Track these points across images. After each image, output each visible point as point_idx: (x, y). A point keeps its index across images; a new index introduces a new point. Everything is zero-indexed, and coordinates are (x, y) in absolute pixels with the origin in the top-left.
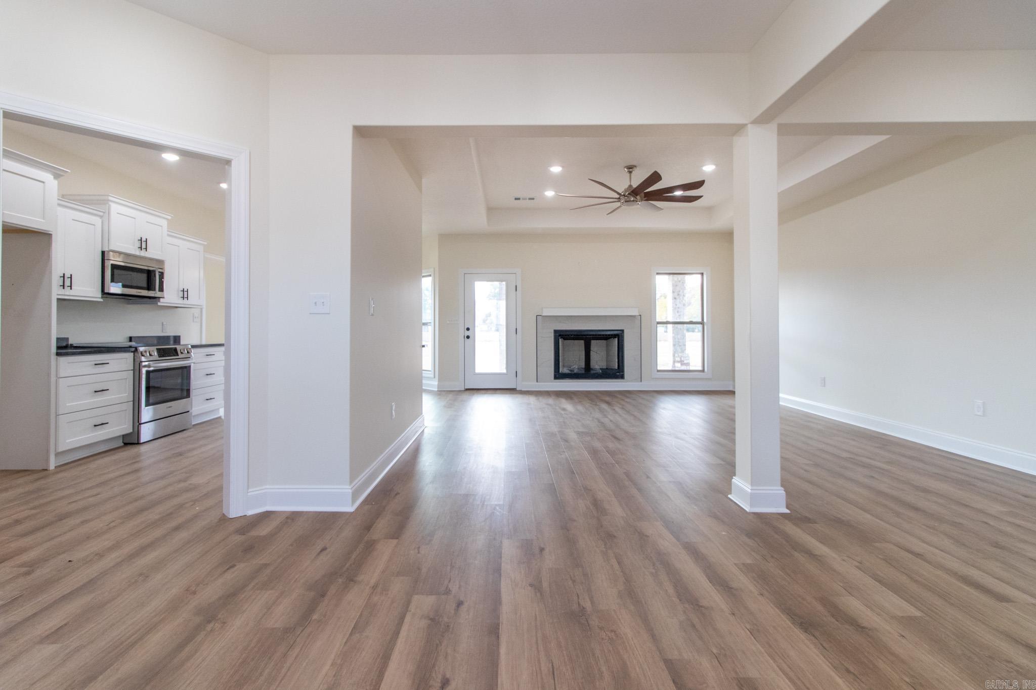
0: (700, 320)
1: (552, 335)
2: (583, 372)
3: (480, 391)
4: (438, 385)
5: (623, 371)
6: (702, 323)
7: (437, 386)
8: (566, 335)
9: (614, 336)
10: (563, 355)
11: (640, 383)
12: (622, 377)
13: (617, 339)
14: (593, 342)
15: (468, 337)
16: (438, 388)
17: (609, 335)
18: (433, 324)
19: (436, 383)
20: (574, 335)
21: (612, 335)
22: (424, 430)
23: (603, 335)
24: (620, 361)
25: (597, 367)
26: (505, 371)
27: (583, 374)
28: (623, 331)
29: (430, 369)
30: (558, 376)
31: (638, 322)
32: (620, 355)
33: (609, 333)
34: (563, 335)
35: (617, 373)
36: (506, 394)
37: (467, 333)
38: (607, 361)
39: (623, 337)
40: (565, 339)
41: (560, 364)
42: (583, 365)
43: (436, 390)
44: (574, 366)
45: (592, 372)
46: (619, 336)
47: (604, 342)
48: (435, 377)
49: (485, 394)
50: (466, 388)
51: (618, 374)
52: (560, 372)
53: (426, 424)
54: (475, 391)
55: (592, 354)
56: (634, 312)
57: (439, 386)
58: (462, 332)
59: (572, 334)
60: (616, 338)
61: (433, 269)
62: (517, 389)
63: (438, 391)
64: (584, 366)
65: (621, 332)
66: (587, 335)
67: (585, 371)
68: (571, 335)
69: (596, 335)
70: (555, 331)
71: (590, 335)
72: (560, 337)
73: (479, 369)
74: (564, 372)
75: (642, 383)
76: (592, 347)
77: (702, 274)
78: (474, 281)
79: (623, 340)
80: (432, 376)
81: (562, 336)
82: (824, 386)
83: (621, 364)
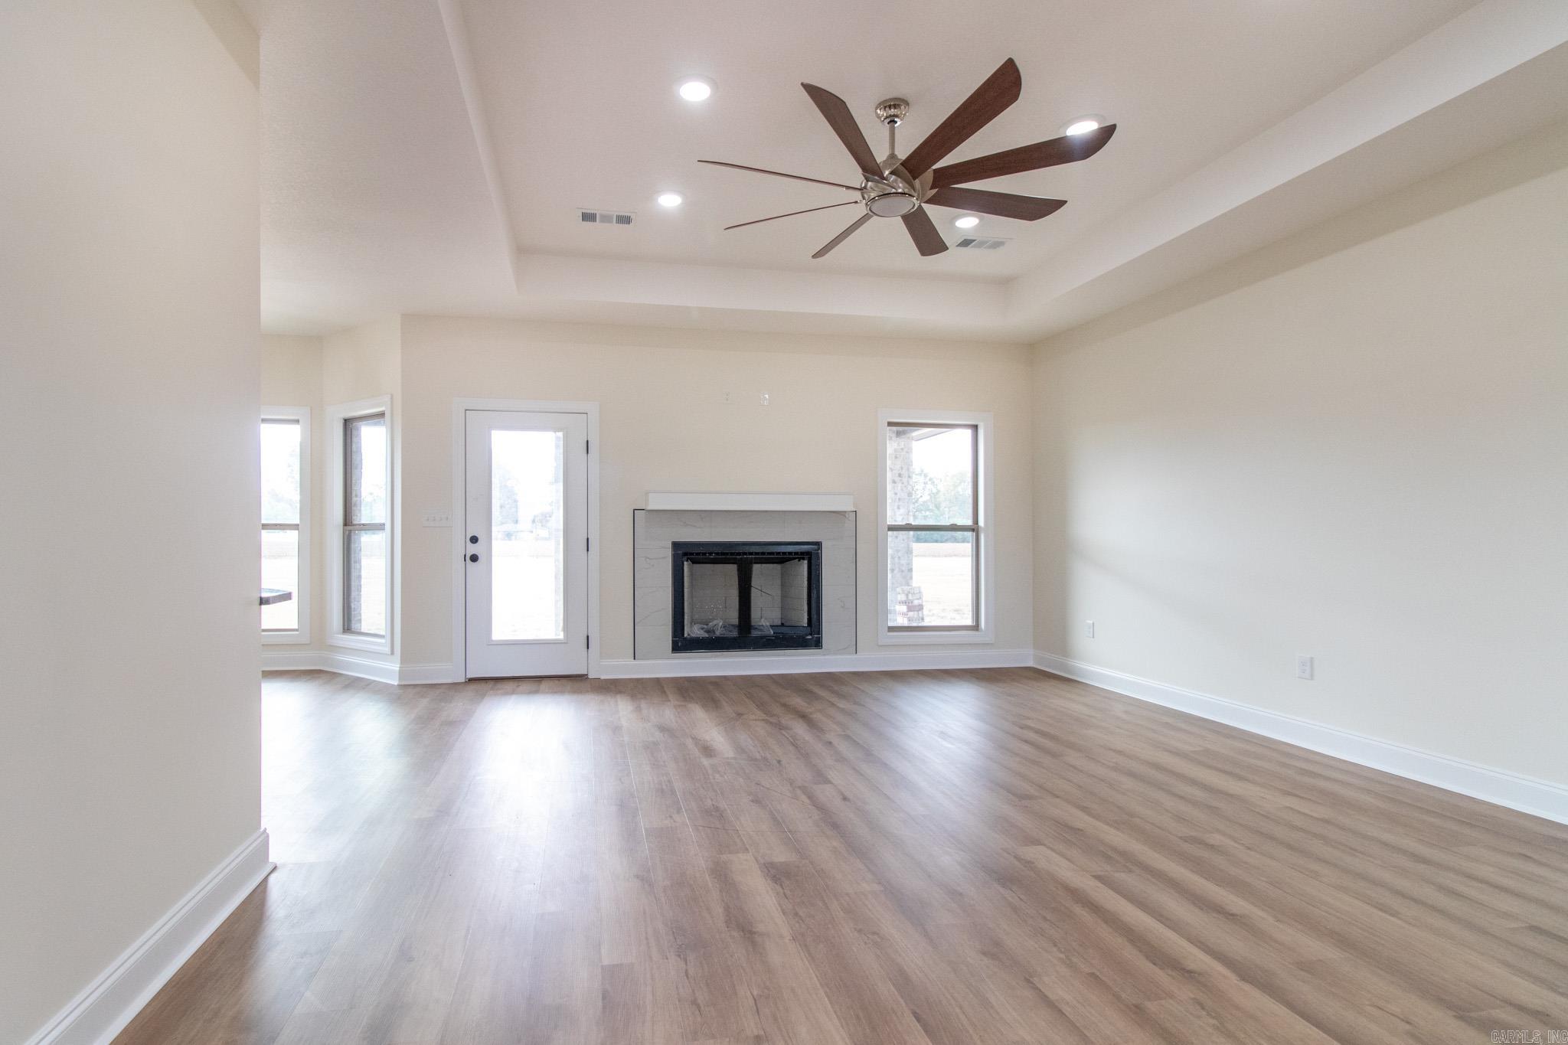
0: (969, 522)
1: (668, 553)
2: (735, 634)
3: (499, 685)
4: (400, 670)
5: (819, 631)
6: (974, 529)
7: (398, 673)
8: (698, 554)
9: (801, 556)
10: (692, 597)
11: (855, 656)
12: (818, 644)
13: (806, 562)
14: (756, 568)
15: (474, 558)
16: (400, 679)
17: (790, 553)
18: (388, 527)
19: (395, 667)
20: (717, 554)
21: (796, 553)
22: (266, 879)
23: (778, 553)
24: (814, 612)
25: (765, 623)
26: (561, 636)
27: (735, 639)
28: (818, 544)
29: (382, 633)
30: (682, 643)
31: (849, 525)
32: (814, 596)
33: (790, 549)
34: (692, 554)
35: (808, 636)
36: (562, 692)
37: (472, 549)
38: (783, 608)
39: (819, 557)
40: (694, 562)
41: (686, 617)
42: (734, 617)
43: (396, 683)
44: (715, 622)
45: (755, 633)
46: (810, 555)
47: (778, 567)
48: (392, 653)
49: (513, 692)
50: (469, 676)
51: (810, 637)
52: (686, 635)
53: (273, 857)
54: (491, 684)
55: (755, 594)
56: (844, 504)
57: (402, 674)
58: (460, 547)
59: (711, 550)
60: (804, 559)
61: (389, 396)
62: (590, 677)
63: (400, 686)
64: (736, 621)
65: (816, 547)
66: (745, 554)
67: (740, 632)
68: (711, 554)
69: (763, 553)
70: (676, 545)
71: (751, 554)
72: (685, 558)
73: (501, 631)
74: (693, 635)
75: (860, 655)
76: (753, 579)
77: (975, 428)
78: (491, 428)
79: (819, 566)
80: (387, 650)
81: (687, 555)
82: (1312, 677)
83: (814, 617)
